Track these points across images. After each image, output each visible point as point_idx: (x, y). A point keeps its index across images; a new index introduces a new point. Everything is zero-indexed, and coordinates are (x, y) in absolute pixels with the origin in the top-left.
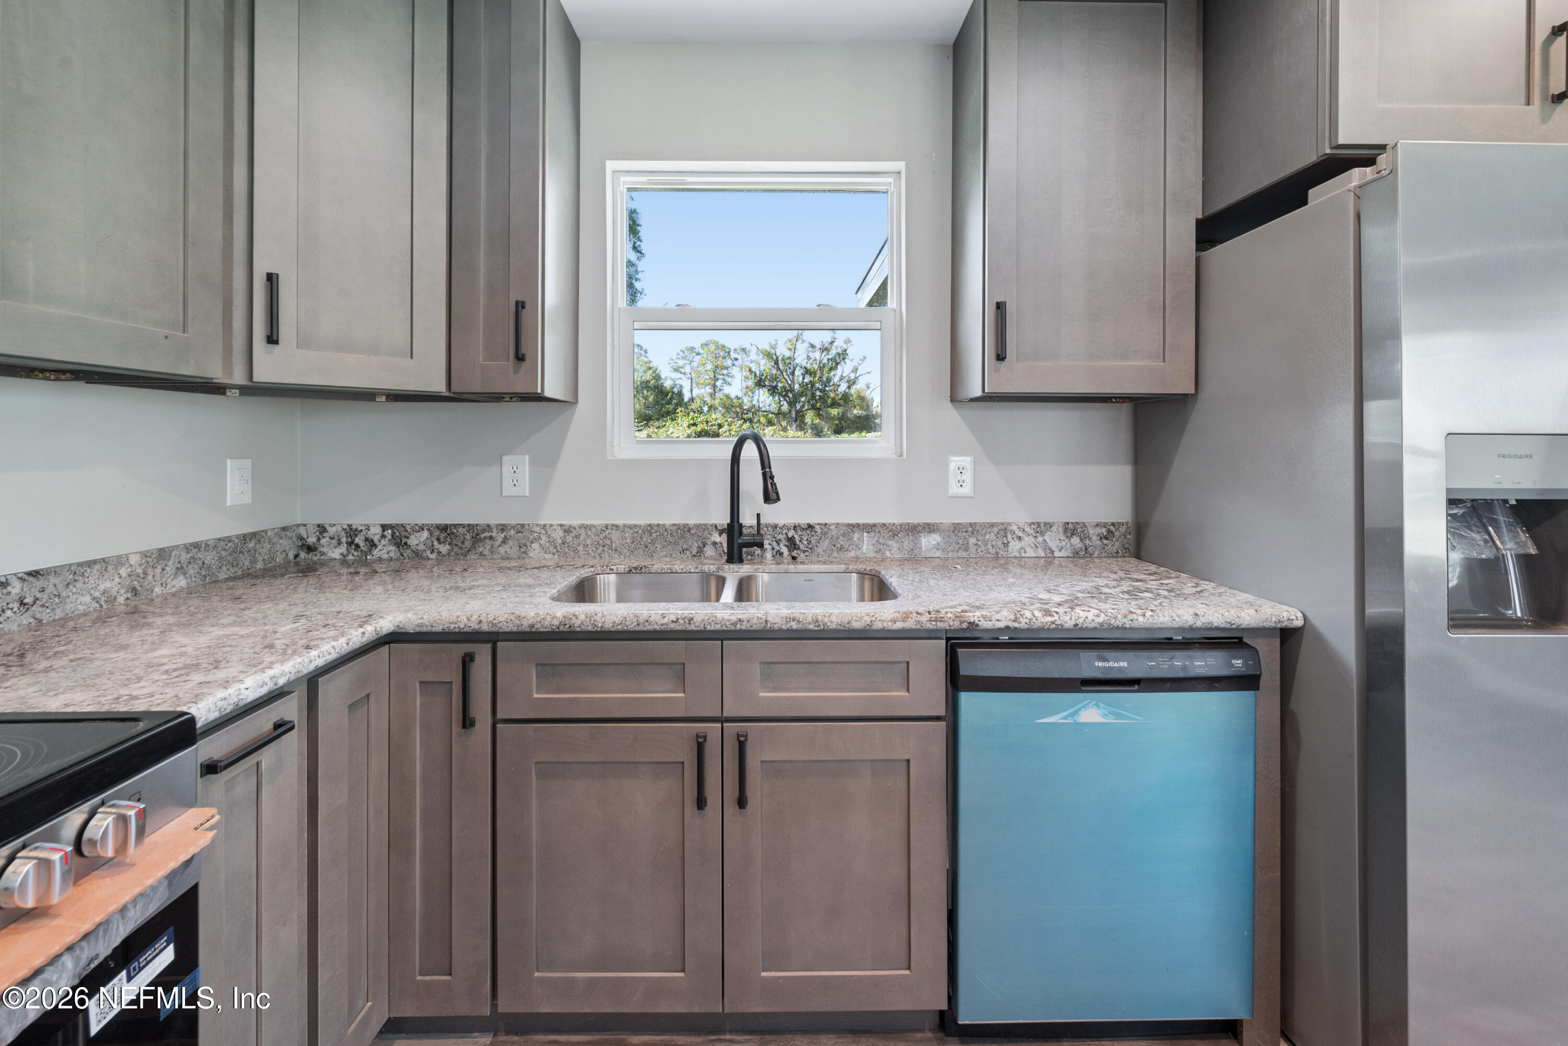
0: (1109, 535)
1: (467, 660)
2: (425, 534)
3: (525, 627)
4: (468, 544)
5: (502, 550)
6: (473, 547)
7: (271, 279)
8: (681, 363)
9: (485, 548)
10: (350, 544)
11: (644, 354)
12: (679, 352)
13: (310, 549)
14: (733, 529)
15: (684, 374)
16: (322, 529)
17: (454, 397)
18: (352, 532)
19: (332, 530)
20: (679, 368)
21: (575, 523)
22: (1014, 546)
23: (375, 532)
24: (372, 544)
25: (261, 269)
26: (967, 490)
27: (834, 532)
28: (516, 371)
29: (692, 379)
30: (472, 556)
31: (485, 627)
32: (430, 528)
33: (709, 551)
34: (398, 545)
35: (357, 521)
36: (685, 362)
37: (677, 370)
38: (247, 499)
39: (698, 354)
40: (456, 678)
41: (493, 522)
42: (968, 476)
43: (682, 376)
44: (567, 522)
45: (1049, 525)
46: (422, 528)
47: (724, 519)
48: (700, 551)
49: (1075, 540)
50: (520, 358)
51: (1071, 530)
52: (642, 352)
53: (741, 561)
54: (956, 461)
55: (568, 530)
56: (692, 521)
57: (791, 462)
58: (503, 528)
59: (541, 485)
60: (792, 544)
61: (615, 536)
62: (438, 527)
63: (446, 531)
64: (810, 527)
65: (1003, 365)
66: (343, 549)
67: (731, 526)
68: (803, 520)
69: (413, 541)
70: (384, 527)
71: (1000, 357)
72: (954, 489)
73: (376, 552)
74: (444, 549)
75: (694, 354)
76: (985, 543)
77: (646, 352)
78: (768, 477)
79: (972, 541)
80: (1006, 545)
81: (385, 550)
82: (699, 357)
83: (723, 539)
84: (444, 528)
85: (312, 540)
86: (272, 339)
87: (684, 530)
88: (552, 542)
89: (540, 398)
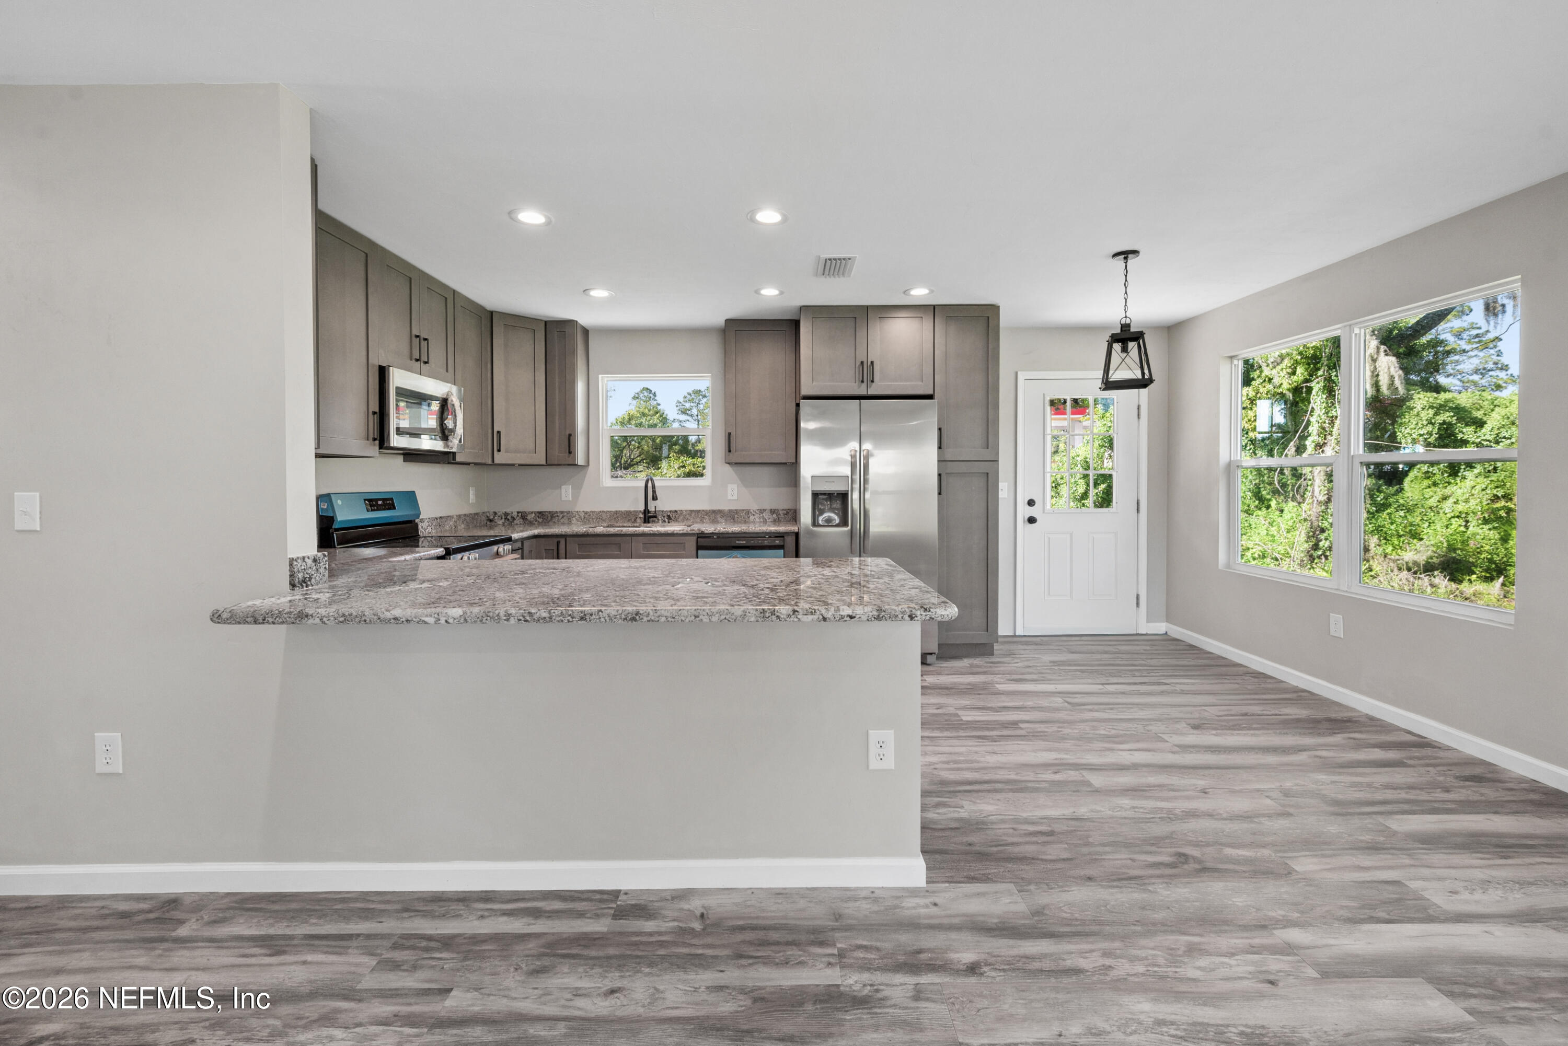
0: (787, 514)
1: (558, 543)
2: (534, 515)
3: (575, 533)
4: (549, 518)
5: (562, 521)
6: (551, 520)
7: (499, 432)
8: (688, 405)
9: (555, 520)
10: (506, 519)
11: (652, 397)
12: (686, 395)
13: (491, 521)
14: (646, 511)
15: (692, 416)
16: (495, 513)
17: (548, 464)
18: (506, 514)
19: (499, 514)
20: (686, 410)
21: (589, 510)
22: (752, 518)
23: (515, 514)
24: (514, 519)
25: (496, 430)
26: (735, 497)
27: (685, 513)
28: (569, 457)
29: (698, 421)
30: (551, 523)
31: (563, 533)
32: (535, 513)
33: (638, 520)
34: (523, 519)
35: (508, 511)
36: (692, 404)
37: (684, 412)
38: (474, 501)
39: (705, 396)
40: (555, 548)
41: (558, 510)
42: (736, 492)
43: (689, 418)
44: (585, 510)
45: (765, 510)
46: (532, 513)
47: (642, 508)
48: (635, 520)
49: (775, 516)
50: (570, 453)
51: (773, 511)
52: (651, 395)
53: (649, 522)
54: (730, 487)
55: (586, 513)
56: (632, 510)
57: (661, 487)
58: (562, 512)
59: (576, 497)
60: (669, 517)
61: (604, 515)
62: (538, 512)
63: (541, 514)
64: (676, 511)
65: (731, 454)
66: (503, 520)
67: (645, 510)
68: (673, 509)
69: (529, 517)
70: (518, 513)
71: (730, 451)
72: (730, 497)
73: (515, 522)
74: (540, 520)
75: (701, 397)
76: (741, 516)
77: (655, 394)
78: (654, 491)
79: (736, 516)
80: (749, 517)
81: (518, 521)
82: (705, 400)
83: (642, 516)
84: (540, 513)
85: (492, 517)
86: (499, 450)
87: (629, 513)
88: (580, 517)
89: (577, 465)
